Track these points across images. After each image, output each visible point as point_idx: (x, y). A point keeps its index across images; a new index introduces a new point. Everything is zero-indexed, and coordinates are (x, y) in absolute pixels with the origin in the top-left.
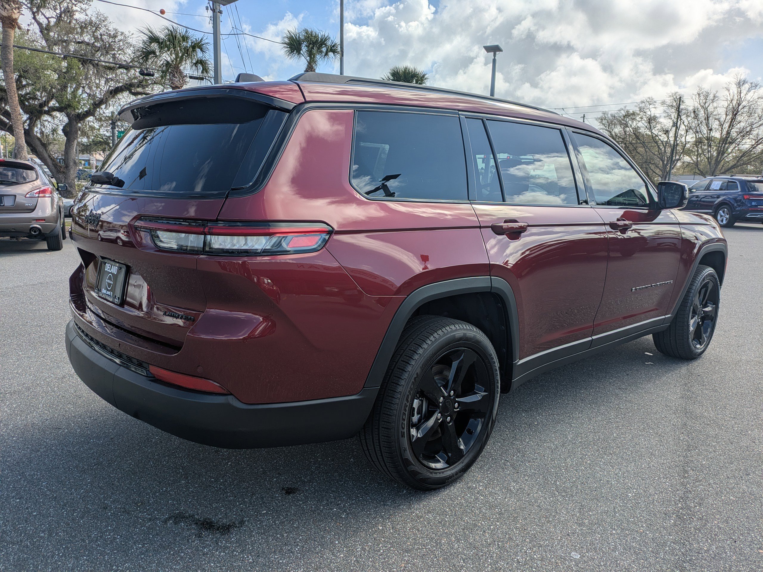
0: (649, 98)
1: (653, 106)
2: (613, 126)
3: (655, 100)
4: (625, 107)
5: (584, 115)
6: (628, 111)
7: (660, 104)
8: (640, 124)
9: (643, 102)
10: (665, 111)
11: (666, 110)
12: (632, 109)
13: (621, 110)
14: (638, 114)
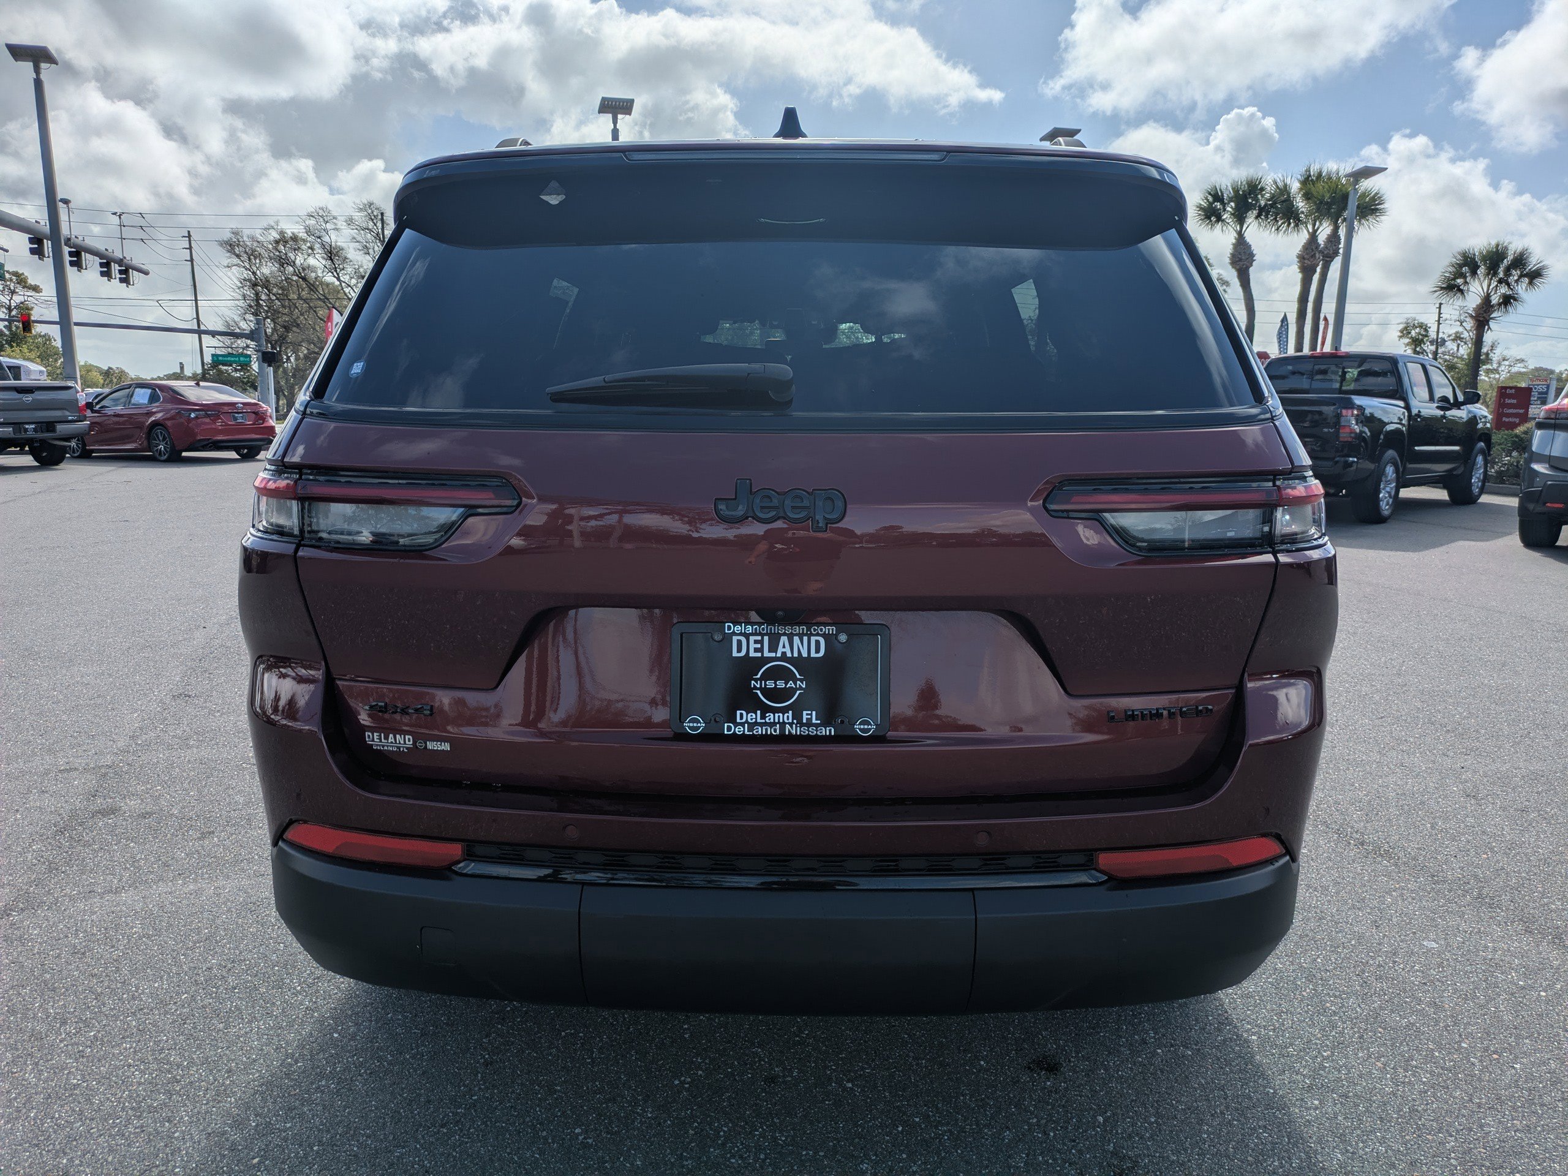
0: (322, 209)
1: (333, 227)
2: (258, 261)
3: (334, 213)
4: (277, 223)
5: (189, 232)
6: (282, 233)
7: (345, 224)
8: (312, 261)
9: (312, 216)
10: (354, 238)
11: (355, 235)
12: (292, 228)
13: (269, 229)
14: (305, 241)
